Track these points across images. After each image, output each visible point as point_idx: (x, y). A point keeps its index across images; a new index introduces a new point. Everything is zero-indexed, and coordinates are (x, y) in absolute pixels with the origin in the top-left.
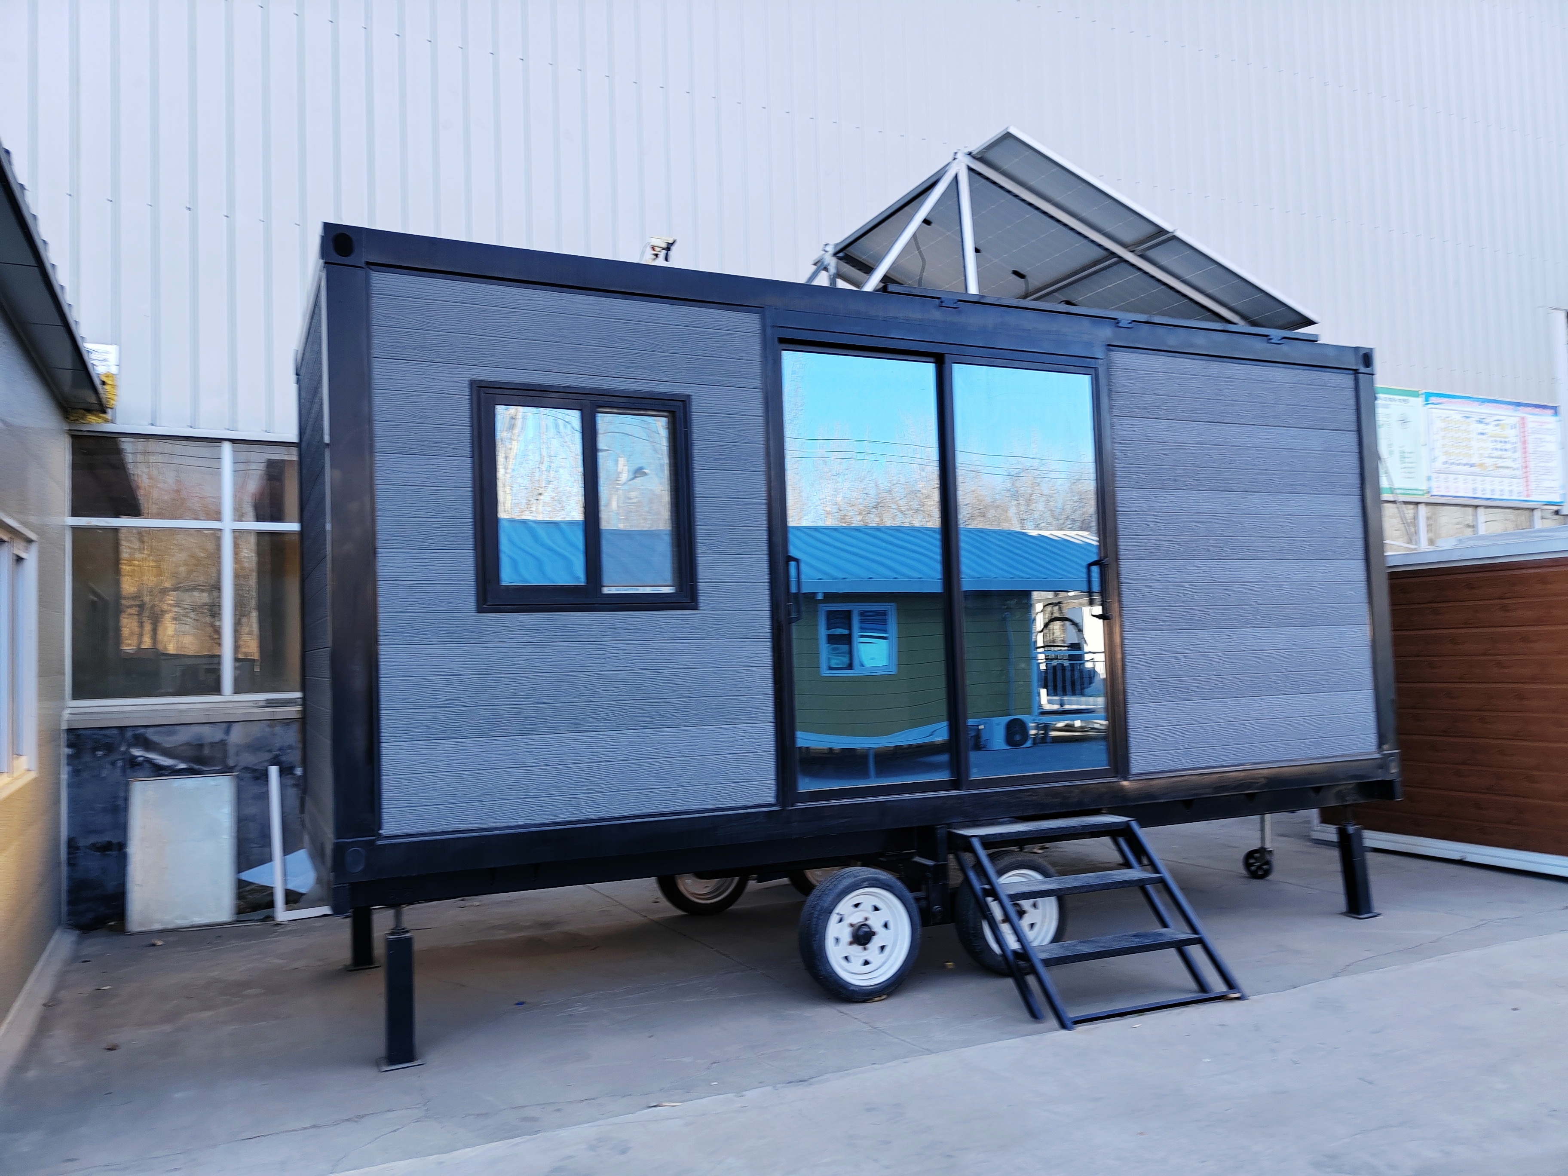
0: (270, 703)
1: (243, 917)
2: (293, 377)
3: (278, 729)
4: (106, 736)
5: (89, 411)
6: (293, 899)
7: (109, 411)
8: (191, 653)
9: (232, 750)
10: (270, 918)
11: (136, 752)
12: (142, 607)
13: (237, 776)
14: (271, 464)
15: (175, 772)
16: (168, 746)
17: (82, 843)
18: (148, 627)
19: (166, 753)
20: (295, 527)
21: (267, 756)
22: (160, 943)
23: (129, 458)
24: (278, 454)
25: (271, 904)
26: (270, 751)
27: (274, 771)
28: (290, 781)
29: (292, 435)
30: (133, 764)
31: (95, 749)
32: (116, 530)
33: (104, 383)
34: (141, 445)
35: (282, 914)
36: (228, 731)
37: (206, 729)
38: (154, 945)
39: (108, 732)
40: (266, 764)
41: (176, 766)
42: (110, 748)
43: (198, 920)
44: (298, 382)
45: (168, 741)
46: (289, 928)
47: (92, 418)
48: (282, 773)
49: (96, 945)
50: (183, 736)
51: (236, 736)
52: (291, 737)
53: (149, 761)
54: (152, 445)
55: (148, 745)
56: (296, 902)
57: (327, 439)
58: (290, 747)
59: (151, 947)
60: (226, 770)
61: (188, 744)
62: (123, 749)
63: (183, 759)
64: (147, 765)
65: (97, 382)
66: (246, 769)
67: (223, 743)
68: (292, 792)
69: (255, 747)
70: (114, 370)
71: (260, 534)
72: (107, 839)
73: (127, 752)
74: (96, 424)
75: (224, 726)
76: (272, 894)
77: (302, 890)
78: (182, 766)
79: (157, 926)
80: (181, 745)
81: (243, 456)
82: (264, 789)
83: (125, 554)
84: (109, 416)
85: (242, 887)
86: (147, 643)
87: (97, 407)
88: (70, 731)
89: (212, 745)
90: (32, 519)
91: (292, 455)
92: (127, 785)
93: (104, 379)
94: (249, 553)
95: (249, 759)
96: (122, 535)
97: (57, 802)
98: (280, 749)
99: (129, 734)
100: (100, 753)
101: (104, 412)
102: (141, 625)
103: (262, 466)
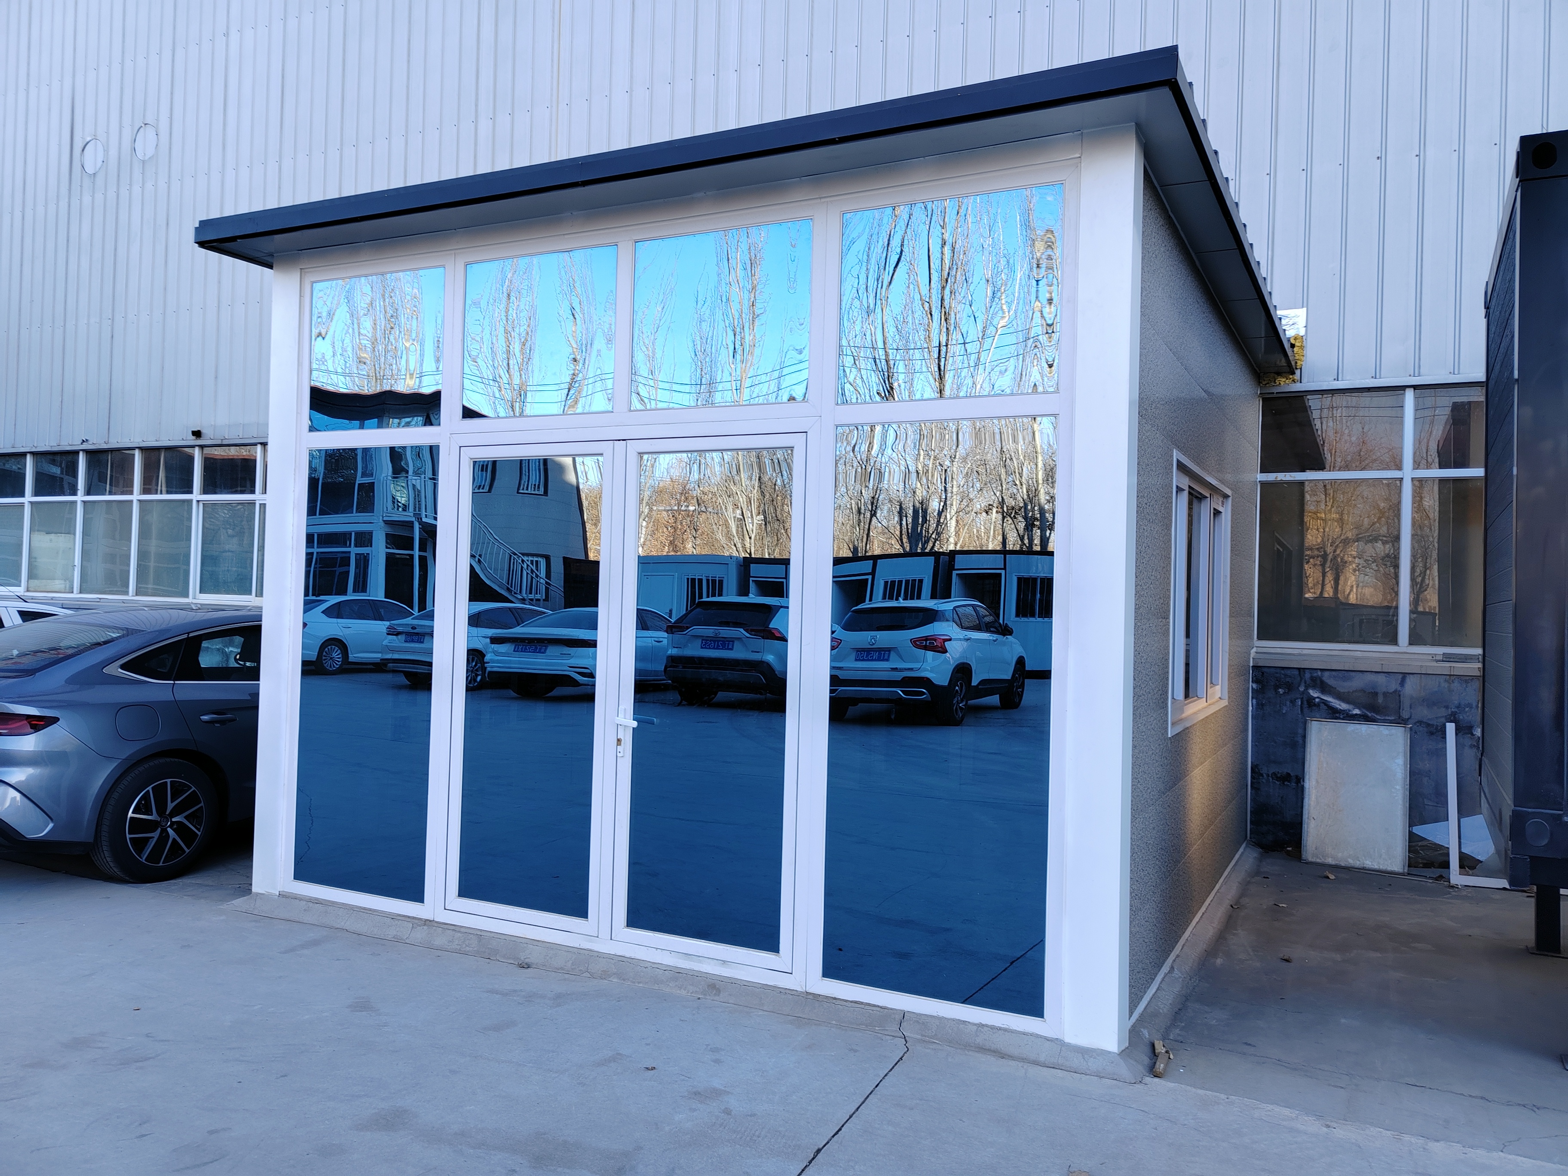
0: (1447, 658)
1: (1414, 871)
2: (1483, 311)
3: (1456, 685)
4: (1286, 675)
5: (1279, 374)
6: (1468, 864)
7: (1298, 372)
8: (1371, 603)
9: (1406, 703)
10: (1444, 878)
11: (1314, 693)
12: (1325, 557)
13: (1411, 729)
14: (1457, 408)
15: (1349, 717)
16: (1342, 691)
17: (1264, 771)
18: (1330, 577)
19: (1340, 697)
20: (1479, 472)
21: (1443, 712)
22: (1332, 877)
23: (1315, 414)
24: (1463, 397)
25: (1446, 865)
26: (1447, 707)
27: (1451, 728)
28: (1468, 741)
29: (1479, 374)
30: (1311, 703)
31: (1276, 687)
32: (1301, 483)
33: (1293, 346)
34: (1327, 400)
35: (1456, 877)
36: (1402, 683)
37: (1381, 679)
38: (1328, 878)
39: (1288, 672)
40: (1443, 720)
41: (1350, 711)
42: (1290, 687)
43: (1369, 864)
44: (1487, 316)
45: (1344, 687)
46: (1464, 893)
47: (1282, 380)
48: (1458, 730)
49: (1274, 865)
50: (1357, 683)
51: (1411, 688)
52: (1472, 695)
53: (1325, 703)
54: (1338, 399)
55: (1324, 688)
56: (1473, 868)
57: (1516, 376)
58: (1470, 706)
59: (1325, 879)
60: (1400, 721)
61: (1363, 691)
62: (1302, 689)
63: (1357, 705)
64: (1322, 706)
65: (1287, 346)
66: (1420, 722)
67: (1397, 694)
68: (1471, 754)
69: (1431, 701)
70: (1302, 332)
71: (1443, 481)
72: (1286, 771)
73: (1305, 692)
74: (1287, 386)
75: (1400, 676)
76: (1448, 855)
77: (1479, 858)
78: (1357, 711)
79: (1330, 861)
80: (1356, 691)
81: (1429, 401)
82: (1440, 746)
83: (1310, 507)
84: (1297, 376)
85: (1414, 842)
86: (1329, 592)
87: (1288, 369)
88: (1255, 667)
89: (1385, 694)
90: (1228, 477)
91: (1478, 396)
92: (1305, 723)
93: (1293, 341)
94: (1431, 502)
95: (1424, 713)
96: (1307, 488)
97: (1246, 730)
98: (1458, 707)
99: (1307, 675)
100: (1281, 691)
101: (1293, 373)
102: (1324, 574)
103: (1448, 411)
